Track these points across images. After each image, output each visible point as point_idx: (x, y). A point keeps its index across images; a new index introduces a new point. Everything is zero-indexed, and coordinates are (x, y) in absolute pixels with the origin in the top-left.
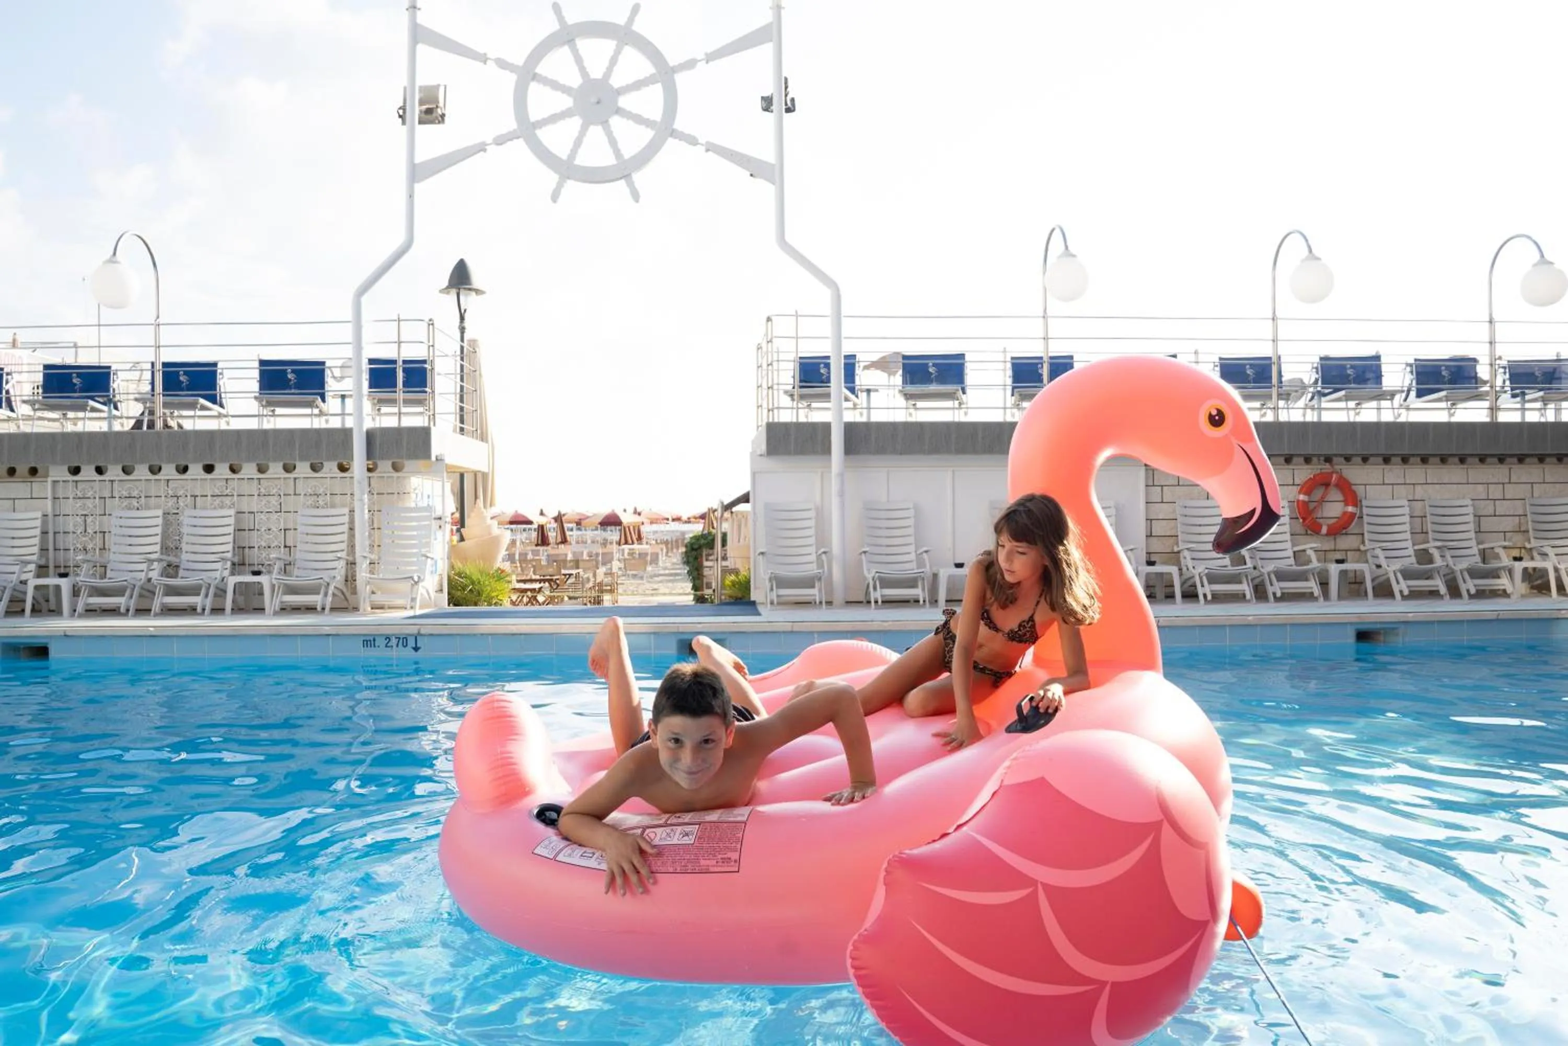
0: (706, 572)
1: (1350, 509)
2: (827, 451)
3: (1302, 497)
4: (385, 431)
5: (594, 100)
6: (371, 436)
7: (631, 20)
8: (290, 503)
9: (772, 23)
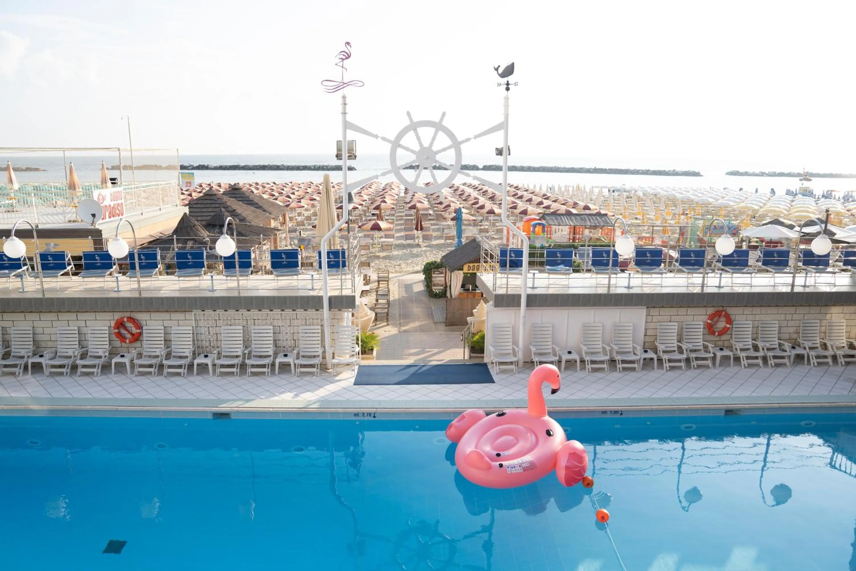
0: (433, 279)
1: (728, 326)
2: (519, 305)
3: (709, 321)
4: (336, 297)
5: (425, 157)
6: (330, 299)
7: (442, 119)
8: (295, 322)
9: (503, 122)
